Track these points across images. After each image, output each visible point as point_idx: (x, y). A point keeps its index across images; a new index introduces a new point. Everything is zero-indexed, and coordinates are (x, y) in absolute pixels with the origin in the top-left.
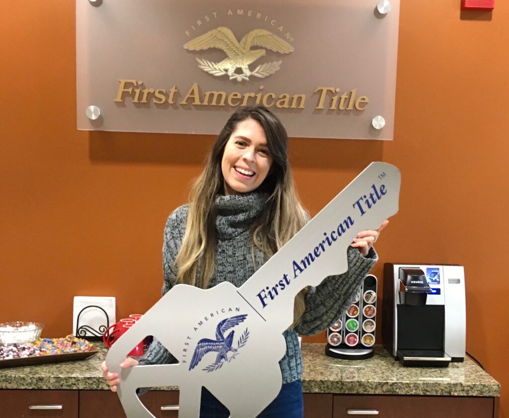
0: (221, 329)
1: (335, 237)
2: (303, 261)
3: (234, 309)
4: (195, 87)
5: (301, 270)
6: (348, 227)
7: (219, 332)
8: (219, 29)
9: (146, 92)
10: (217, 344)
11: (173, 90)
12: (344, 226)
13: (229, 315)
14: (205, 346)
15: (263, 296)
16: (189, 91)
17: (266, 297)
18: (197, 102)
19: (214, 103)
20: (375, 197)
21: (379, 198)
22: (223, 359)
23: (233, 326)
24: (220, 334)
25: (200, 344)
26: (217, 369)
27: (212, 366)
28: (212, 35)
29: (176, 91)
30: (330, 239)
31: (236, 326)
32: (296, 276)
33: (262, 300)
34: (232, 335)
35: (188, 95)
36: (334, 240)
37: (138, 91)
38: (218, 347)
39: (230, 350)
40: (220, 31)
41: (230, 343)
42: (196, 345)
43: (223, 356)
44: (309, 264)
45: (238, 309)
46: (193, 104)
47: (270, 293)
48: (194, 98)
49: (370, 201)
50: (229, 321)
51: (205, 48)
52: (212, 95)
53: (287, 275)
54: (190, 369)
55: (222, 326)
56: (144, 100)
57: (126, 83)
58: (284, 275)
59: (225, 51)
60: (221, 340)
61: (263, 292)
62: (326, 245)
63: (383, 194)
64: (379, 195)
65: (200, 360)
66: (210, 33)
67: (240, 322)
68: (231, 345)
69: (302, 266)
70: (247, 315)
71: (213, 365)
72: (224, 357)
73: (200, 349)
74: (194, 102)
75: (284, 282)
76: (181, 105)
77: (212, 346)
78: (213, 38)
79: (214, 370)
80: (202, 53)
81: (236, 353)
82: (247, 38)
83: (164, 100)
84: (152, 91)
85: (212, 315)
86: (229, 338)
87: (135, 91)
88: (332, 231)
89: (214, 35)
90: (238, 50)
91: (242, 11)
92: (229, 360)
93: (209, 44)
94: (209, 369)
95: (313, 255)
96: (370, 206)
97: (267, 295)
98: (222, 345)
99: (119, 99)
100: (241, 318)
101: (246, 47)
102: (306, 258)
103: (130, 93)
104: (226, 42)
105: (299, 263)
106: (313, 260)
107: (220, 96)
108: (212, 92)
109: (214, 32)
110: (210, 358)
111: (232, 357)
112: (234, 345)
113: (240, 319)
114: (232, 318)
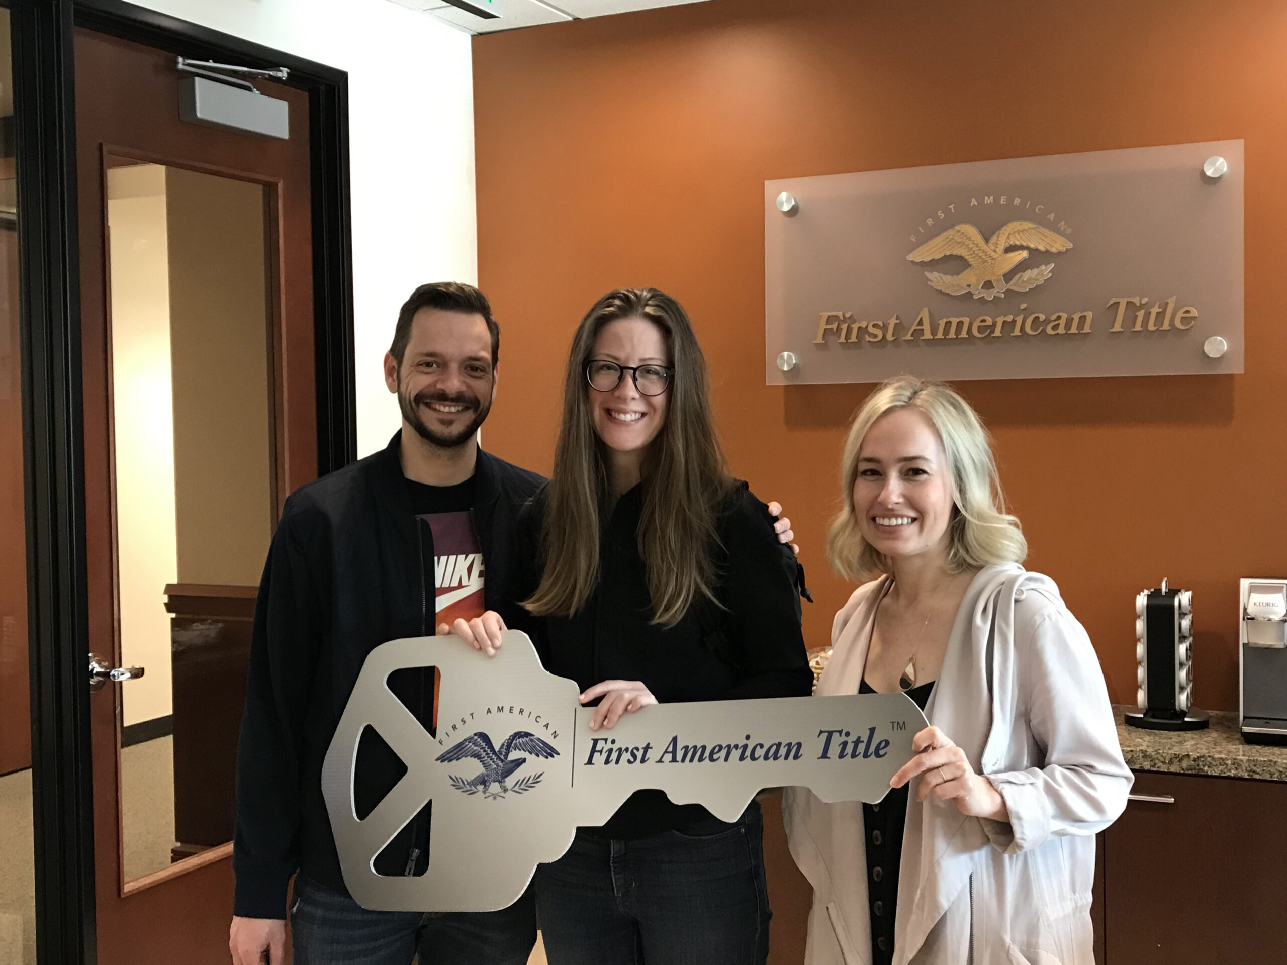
0: (514, 742)
1: (756, 756)
2: (686, 748)
3: (551, 730)
4: (925, 314)
5: (674, 760)
6: (786, 758)
7: (509, 745)
8: (957, 228)
9: (855, 327)
10: (494, 757)
11: (893, 321)
12: (783, 751)
13: (539, 733)
14: (479, 746)
15: (598, 748)
16: (915, 319)
17: (601, 752)
18: (927, 335)
19: (952, 335)
20: (861, 748)
21: (866, 756)
22: (483, 786)
23: (531, 753)
24: (509, 746)
25: (476, 738)
26: (463, 792)
27: (462, 781)
28: (947, 238)
29: (898, 321)
30: (748, 753)
31: (534, 756)
32: (660, 761)
33: (593, 751)
34: (520, 762)
35: (914, 327)
36: (753, 758)
37: (844, 327)
38: (491, 762)
39: (500, 782)
40: (959, 231)
41: (508, 772)
42: (472, 734)
43: (486, 781)
44: (691, 760)
45: (555, 735)
46: (922, 338)
47: (610, 751)
48: (922, 330)
49: (849, 749)
50: (532, 740)
51: (938, 256)
52: (949, 323)
53: (651, 748)
54: (437, 760)
55: (519, 738)
56: (853, 339)
57: (829, 317)
58: (648, 744)
59: (966, 258)
60: (502, 758)
61: (604, 742)
62: (735, 754)
63: (878, 755)
64: (870, 752)
65: (458, 759)
66: (944, 235)
67: (543, 755)
68: (506, 776)
69: (680, 755)
70: (558, 754)
71: (466, 783)
72: (485, 786)
73: (470, 744)
74: (923, 335)
75: (639, 755)
76: (905, 340)
77: (487, 754)
78: (949, 241)
79: (460, 790)
80: (932, 264)
81: (502, 794)
82: (998, 237)
83: (880, 337)
84: (863, 325)
85: (521, 711)
86: (513, 765)
87: (841, 327)
88: (760, 742)
89: (951, 237)
90: (986, 255)
91: (992, 197)
92: (487, 794)
93: (944, 250)
94: (457, 783)
95: (707, 754)
96: (841, 756)
97: (604, 750)
98: (498, 766)
99: (820, 340)
100: (549, 751)
101: (997, 250)
102: (695, 747)
103: (835, 330)
104: (968, 245)
105: (680, 746)
106: (701, 760)
107: (960, 324)
108: (949, 319)
109: (950, 233)
110: (471, 768)
111: (493, 794)
112: (510, 781)
113: (546, 752)
114: (539, 740)
